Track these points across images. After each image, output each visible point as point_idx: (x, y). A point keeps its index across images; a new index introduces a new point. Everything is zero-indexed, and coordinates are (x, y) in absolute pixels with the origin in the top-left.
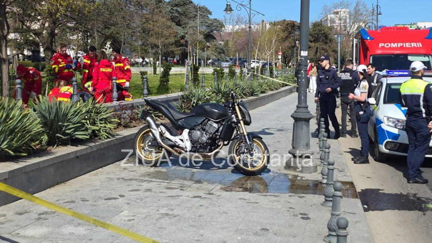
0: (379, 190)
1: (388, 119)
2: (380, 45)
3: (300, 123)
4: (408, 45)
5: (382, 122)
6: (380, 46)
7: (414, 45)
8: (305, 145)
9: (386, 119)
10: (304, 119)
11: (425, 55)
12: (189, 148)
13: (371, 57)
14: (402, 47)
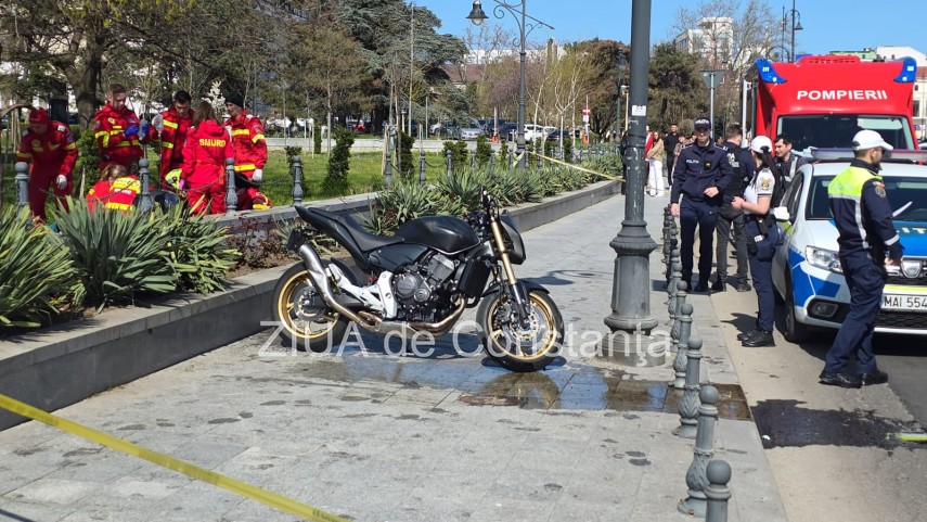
0: (796, 402)
1: (815, 252)
2: (800, 95)
3: (629, 260)
4: (857, 95)
5: (802, 259)
6: (799, 97)
7: (869, 94)
8: (639, 306)
9: (810, 251)
10: (639, 250)
11: (893, 117)
12: (391, 313)
13: (780, 121)
14: (845, 99)
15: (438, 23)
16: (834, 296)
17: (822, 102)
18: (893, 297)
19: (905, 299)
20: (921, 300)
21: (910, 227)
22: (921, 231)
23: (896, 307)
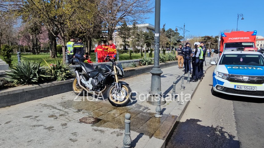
1: (219, 73)
4: (242, 38)
5: (215, 75)
6: (229, 39)
7: (245, 38)
8: (157, 89)
9: (217, 73)
10: (156, 74)
11: (250, 42)
12: (91, 88)
13: (225, 44)
14: (239, 39)
15: (179, 34)
16: (223, 85)
17: (234, 40)
18: (240, 86)
19: (243, 87)
20: (248, 87)
21: (247, 67)
22: (250, 68)
23: (240, 89)
